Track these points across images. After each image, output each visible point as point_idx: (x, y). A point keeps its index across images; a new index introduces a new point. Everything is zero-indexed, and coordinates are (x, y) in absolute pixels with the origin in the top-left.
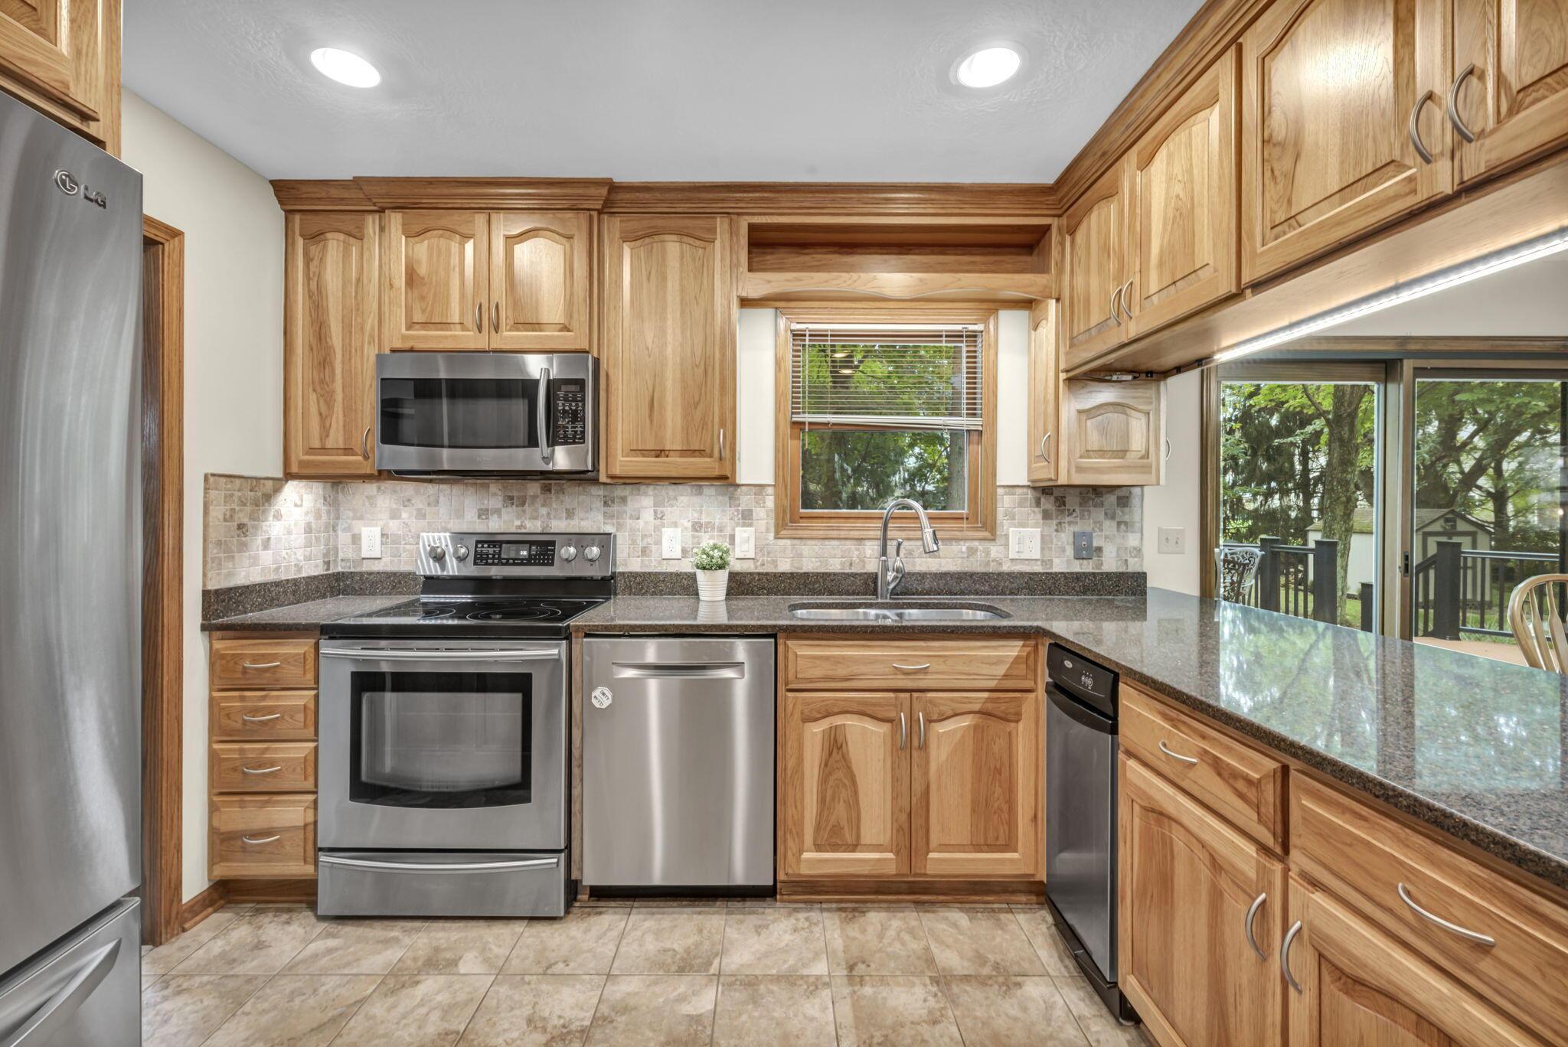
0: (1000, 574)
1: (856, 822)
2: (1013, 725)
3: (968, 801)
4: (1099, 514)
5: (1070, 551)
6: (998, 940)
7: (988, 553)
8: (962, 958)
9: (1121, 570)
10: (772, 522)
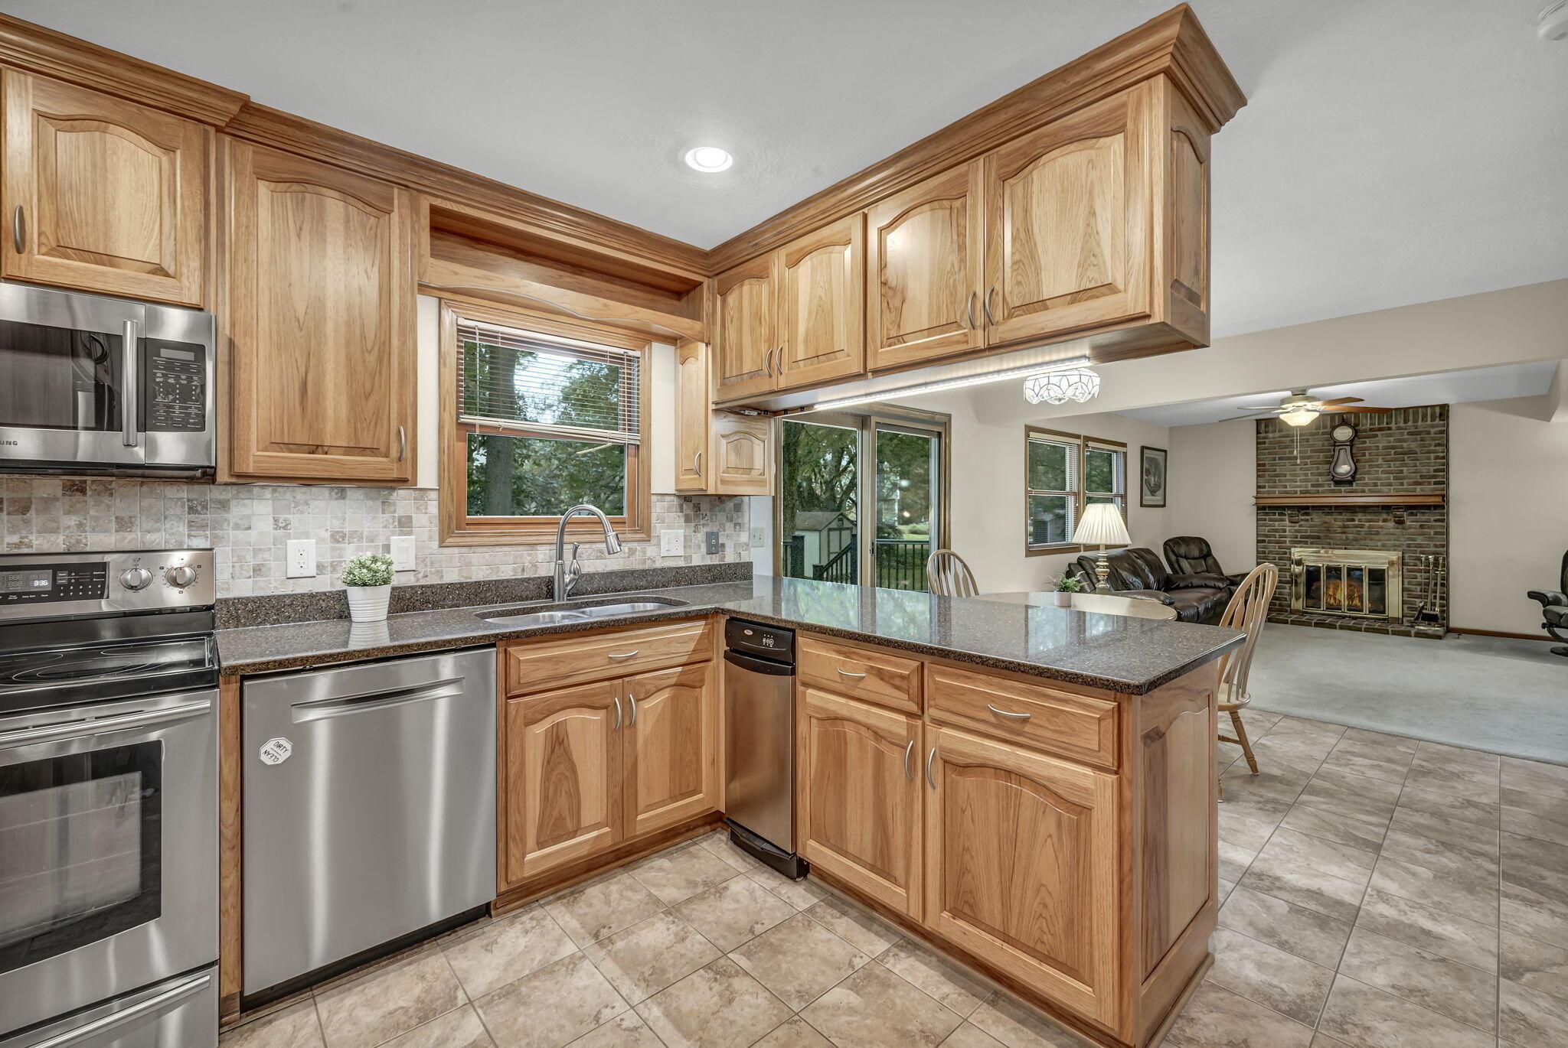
0: (654, 570)
1: (576, 810)
2: (698, 690)
3: (667, 762)
4: (721, 517)
5: (704, 548)
6: (697, 866)
7: (644, 553)
8: (679, 889)
9: (737, 561)
10: (436, 530)
